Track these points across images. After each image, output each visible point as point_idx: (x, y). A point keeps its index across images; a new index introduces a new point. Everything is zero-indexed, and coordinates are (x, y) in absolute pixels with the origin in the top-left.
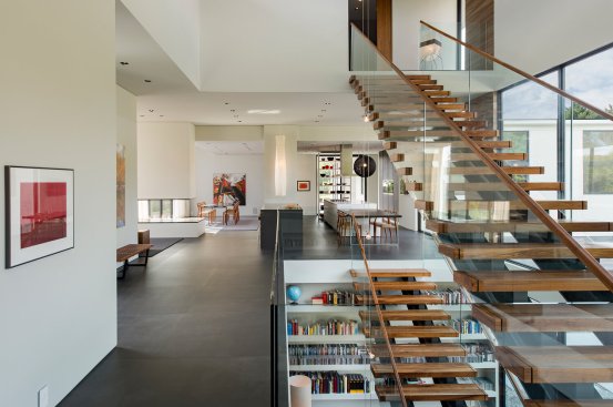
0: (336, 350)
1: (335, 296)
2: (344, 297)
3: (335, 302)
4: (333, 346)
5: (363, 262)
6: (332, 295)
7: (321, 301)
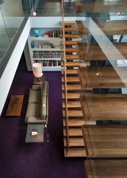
0: (54, 53)
1: (54, 34)
2: (57, 34)
3: (54, 36)
4: (53, 52)
5: (62, 17)
6: (52, 33)
7: (47, 36)
